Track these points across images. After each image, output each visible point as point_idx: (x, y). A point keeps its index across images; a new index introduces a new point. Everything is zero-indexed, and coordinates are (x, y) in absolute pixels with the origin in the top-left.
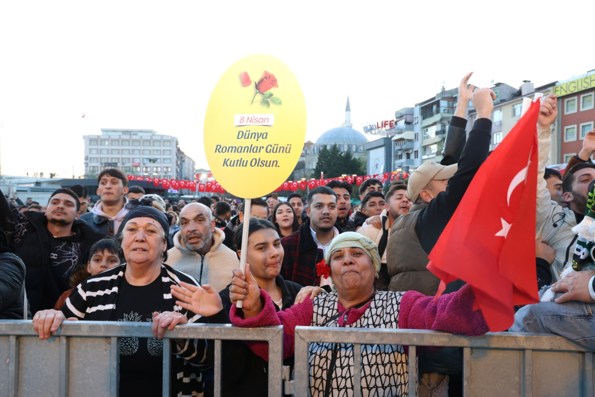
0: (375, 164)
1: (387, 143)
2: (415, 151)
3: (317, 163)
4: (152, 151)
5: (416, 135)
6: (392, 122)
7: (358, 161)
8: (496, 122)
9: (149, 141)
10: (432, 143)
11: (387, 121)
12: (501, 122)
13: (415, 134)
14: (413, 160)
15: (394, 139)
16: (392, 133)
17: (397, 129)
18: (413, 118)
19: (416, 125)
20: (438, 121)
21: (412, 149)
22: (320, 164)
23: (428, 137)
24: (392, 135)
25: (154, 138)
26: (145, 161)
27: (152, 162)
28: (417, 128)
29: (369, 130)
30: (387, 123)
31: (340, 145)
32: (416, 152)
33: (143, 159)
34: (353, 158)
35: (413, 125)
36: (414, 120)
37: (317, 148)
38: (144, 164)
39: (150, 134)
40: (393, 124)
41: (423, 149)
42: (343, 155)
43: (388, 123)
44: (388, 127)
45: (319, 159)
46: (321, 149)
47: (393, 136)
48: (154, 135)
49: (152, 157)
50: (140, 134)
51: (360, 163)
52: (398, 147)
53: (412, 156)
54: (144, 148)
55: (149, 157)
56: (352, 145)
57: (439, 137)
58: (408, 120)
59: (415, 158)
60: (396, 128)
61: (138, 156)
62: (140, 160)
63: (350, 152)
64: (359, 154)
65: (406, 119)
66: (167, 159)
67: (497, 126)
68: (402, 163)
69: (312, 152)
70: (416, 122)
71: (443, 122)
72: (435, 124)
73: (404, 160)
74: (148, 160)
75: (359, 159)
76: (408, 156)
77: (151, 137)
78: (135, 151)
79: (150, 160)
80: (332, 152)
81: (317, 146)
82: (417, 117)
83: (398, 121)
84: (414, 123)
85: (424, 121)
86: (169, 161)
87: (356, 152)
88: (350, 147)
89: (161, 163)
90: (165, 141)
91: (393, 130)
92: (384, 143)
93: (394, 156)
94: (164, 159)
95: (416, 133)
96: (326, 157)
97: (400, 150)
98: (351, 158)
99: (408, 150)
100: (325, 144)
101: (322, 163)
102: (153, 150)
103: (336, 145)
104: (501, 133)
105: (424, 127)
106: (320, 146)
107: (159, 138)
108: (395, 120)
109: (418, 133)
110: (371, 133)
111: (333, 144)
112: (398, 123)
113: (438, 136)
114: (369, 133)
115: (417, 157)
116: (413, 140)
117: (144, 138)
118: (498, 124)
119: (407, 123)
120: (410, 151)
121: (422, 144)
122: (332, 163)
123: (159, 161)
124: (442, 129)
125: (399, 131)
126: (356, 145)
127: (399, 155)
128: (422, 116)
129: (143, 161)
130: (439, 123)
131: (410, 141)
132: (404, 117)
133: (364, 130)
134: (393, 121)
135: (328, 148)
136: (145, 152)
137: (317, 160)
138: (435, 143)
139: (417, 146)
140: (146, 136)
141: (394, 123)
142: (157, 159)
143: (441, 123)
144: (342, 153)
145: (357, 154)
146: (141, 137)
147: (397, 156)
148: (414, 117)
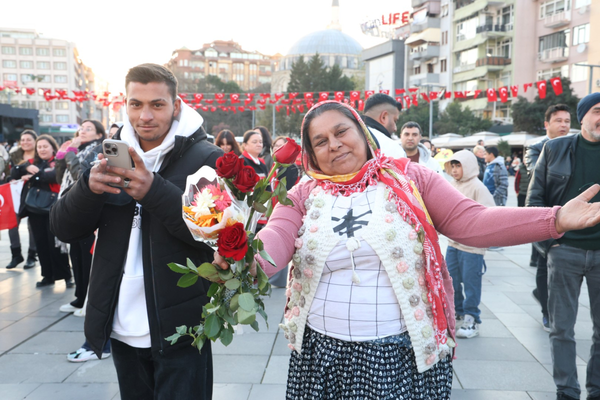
0: (378, 83)
1: (398, 49)
2: (442, 61)
3: (289, 84)
4: (35, 63)
5: (445, 35)
6: (405, 15)
7: (351, 80)
8: (579, 9)
9: (30, 47)
10: (471, 46)
11: (398, 14)
12: (588, 7)
13: (443, 33)
14: (438, 75)
15: (408, 41)
16: (405, 33)
17: (415, 25)
18: (440, 7)
19: (445, 18)
20: (481, 10)
21: (437, 57)
22: (294, 84)
23: (463, 37)
24: (406, 36)
25: (38, 42)
26: (25, 79)
27: (36, 80)
28: (447, 23)
29: (368, 29)
30: (397, 16)
31: (322, 57)
32: (444, 62)
33: (21, 75)
34: (342, 76)
35: (440, 19)
36: (442, 9)
37: (289, 62)
38: (23, 83)
39: (31, 36)
40: (406, 17)
41: (455, 57)
42: (328, 70)
43: (400, 17)
44: (399, 23)
45: (292, 76)
46: (295, 62)
47: (407, 38)
48: (38, 37)
49: (36, 73)
50: (14, 36)
51: (353, 84)
52: (413, 55)
53: (437, 69)
54: (21, 58)
55: (31, 72)
56: (341, 57)
57: (483, 37)
58: (432, 11)
59: (442, 71)
60: (412, 25)
61: (14, 71)
62: (17, 78)
63: (338, 66)
64: (353, 71)
65: (429, 7)
66: (61, 76)
67: (582, 14)
68: (420, 80)
69: (282, 68)
70: (445, 13)
71: (489, 11)
72: (476, 14)
73: (424, 74)
74: (30, 78)
75: (352, 77)
76: (430, 68)
77: (33, 41)
78: (8, 63)
79: (33, 78)
80: (311, 65)
81: (289, 59)
82: (447, 5)
83: (416, 12)
84: (441, 15)
85: (458, 10)
86: (63, 79)
87: (348, 67)
88: (338, 60)
89: (50, 82)
90: (55, 49)
91: (407, 29)
92: (393, 47)
93: (408, 69)
94: (56, 76)
95: (444, 30)
96: (303, 73)
97: (418, 59)
98: (340, 75)
99: (430, 59)
100: (302, 54)
101: (296, 83)
102: (38, 62)
103: (317, 55)
104: (588, 26)
105: (457, 22)
106: (293, 58)
107: (46, 43)
108: (411, 11)
109: (447, 32)
110: (372, 34)
111: (314, 54)
112: (415, 16)
113: (480, 35)
114: (369, 34)
115: (445, 70)
116: (438, 43)
117: (21, 42)
118: (583, 11)
119: (431, 15)
120: (434, 61)
121: (453, 48)
122: (312, 83)
123: (47, 78)
124: (486, 23)
125: (417, 29)
126: (347, 57)
127: (416, 68)
128: (455, 4)
129: (21, 79)
130: (482, 13)
131: (434, 44)
132: (426, 6)
133: (362, 28)
134: (407, 13)
135: (306, 60)
136: (25, 64)
137: (289, 78)
138: (476, 47)
139: (446, 52)
140: (25, 40)
141: (408, 15)
142: (44, 76)
143: (487, 13)
144: (326, 67)
145: (348, 70)
146: (16, 40)
147: (412, 69)
148: (442, 5)
